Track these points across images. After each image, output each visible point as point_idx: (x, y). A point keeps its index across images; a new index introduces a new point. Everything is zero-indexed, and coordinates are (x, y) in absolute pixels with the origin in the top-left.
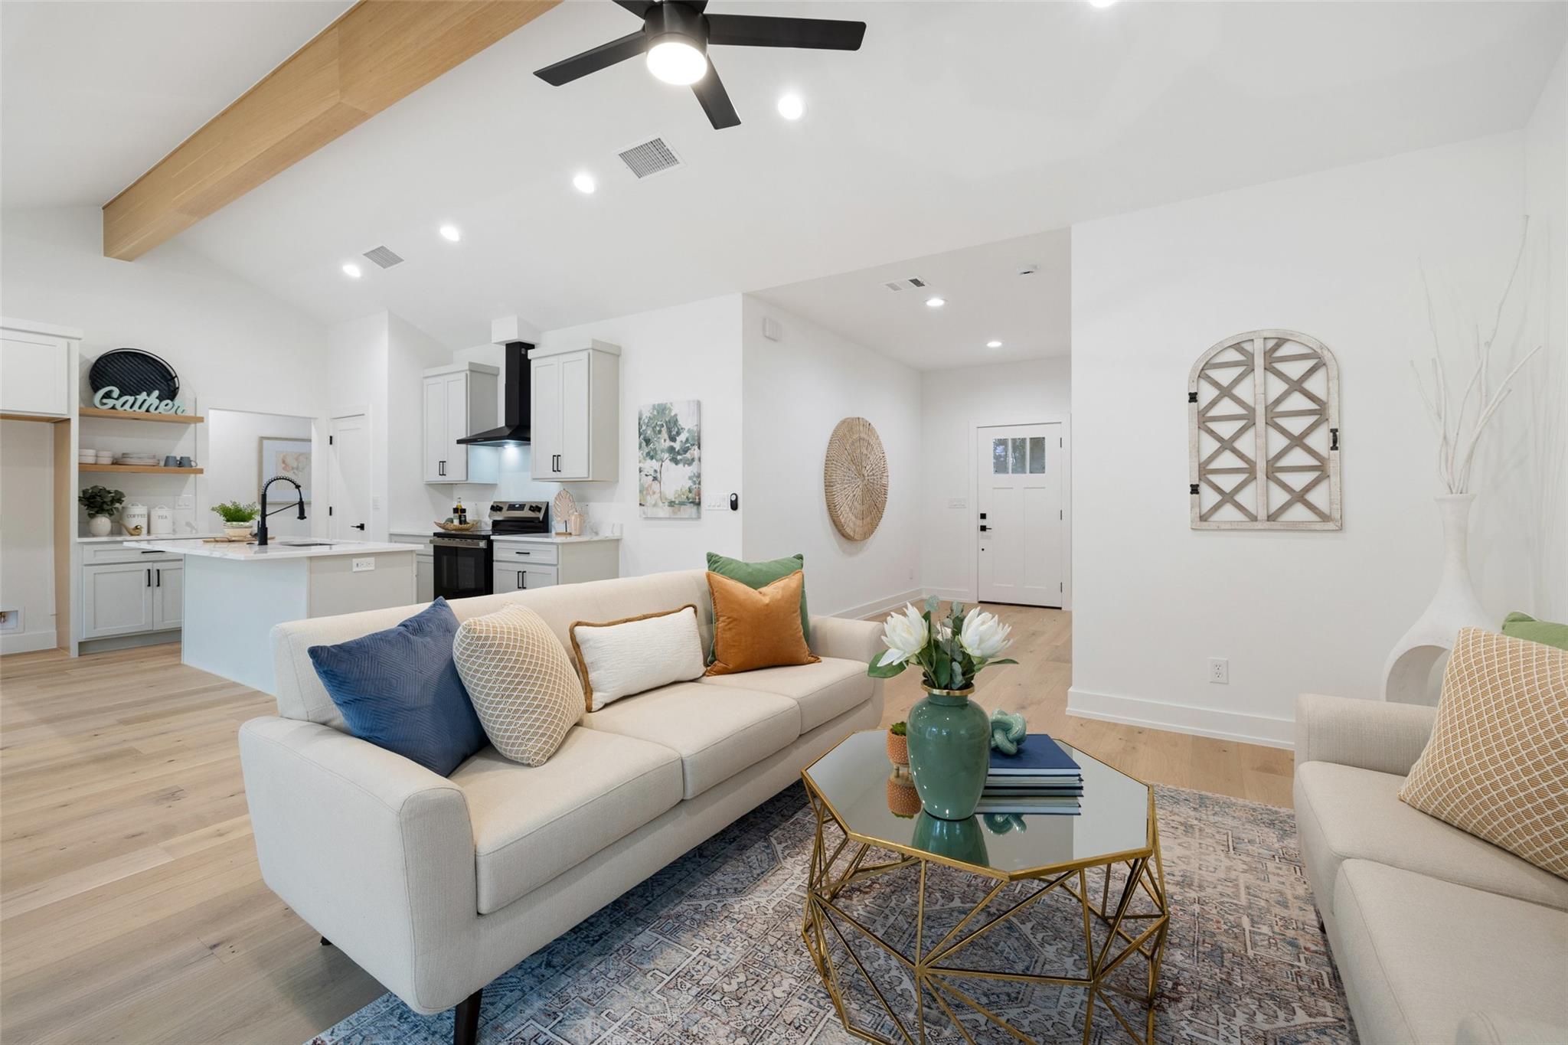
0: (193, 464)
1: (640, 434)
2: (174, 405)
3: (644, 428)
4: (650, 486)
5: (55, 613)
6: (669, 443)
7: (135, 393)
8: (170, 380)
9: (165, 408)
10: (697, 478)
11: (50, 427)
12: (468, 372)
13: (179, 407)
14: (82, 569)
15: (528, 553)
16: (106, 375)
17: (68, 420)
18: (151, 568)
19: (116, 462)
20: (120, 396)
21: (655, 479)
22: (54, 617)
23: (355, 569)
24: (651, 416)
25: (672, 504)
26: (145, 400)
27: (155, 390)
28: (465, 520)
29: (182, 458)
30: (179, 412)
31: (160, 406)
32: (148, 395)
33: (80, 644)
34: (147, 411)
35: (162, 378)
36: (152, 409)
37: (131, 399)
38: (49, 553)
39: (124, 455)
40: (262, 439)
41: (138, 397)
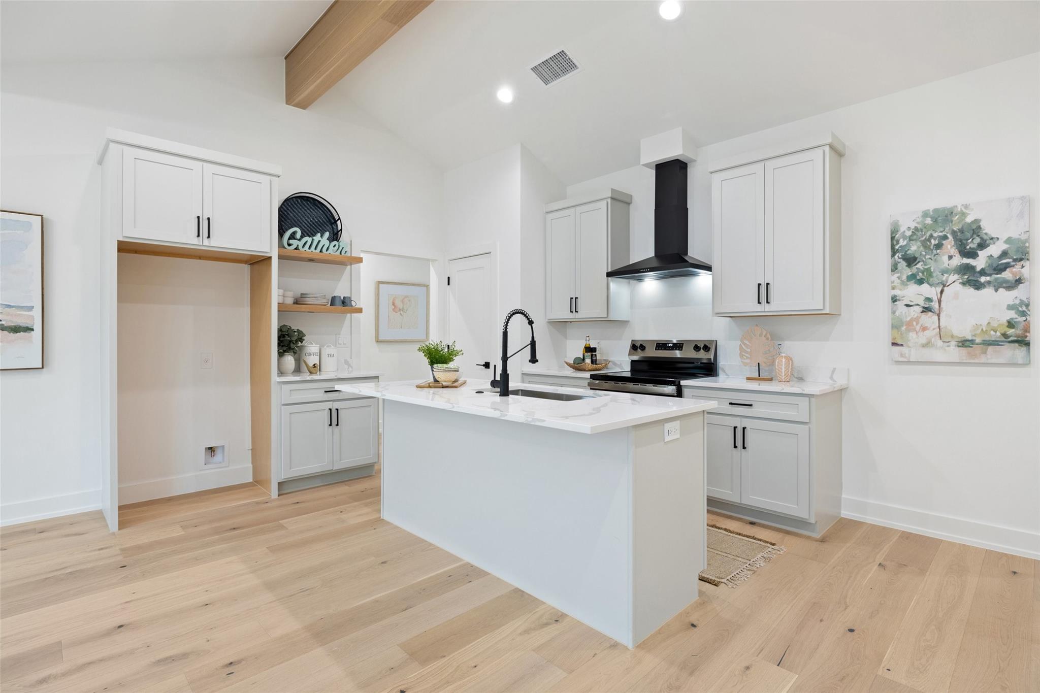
0: (353, 304)
1: (894, 252)
2: (339, 246)
3: (902, 242)
4: (917, 320)
5: (251, 448)
6: (958, 260)
7: (312, 235)
8: (333, 223)
9: (332, 250)
10: (1023, 308)
11: (246, 268)
12: (609, 200)
13: (343, 248)
14: (281, 408)
15: (751, 405)
16: (288, 219)
17: (270, 258)
18: (331, 408)
19: (296, 302)
20: (302, 237)
21: (926, 310)
22: (250, 452)
23: (667, 439)
24: (919, 226)
25: (964, 343)
26: (319, 241)
27: (326, 231)
28: (596, 360)
29: (344, 298)
30: (343, 252)
31: (330, 247)
32: (322, 236)
33: (279, 483)
34: (321, 251)
35: (327, 222)
36: (324, 250)
37: (309, 239)
38: (246, 391)
39: (303, 295)
40: (380, 283)
41: (314, 238)
